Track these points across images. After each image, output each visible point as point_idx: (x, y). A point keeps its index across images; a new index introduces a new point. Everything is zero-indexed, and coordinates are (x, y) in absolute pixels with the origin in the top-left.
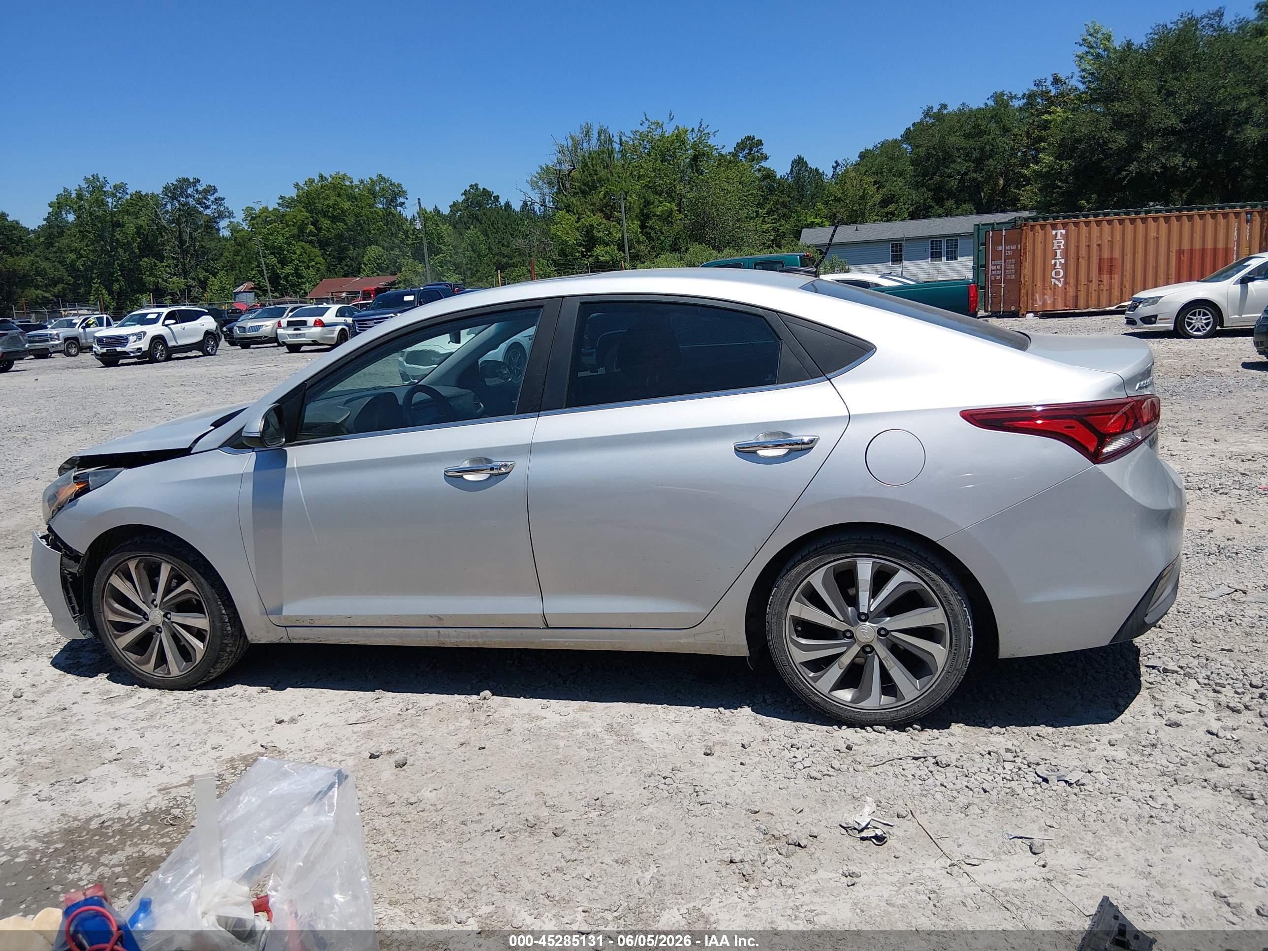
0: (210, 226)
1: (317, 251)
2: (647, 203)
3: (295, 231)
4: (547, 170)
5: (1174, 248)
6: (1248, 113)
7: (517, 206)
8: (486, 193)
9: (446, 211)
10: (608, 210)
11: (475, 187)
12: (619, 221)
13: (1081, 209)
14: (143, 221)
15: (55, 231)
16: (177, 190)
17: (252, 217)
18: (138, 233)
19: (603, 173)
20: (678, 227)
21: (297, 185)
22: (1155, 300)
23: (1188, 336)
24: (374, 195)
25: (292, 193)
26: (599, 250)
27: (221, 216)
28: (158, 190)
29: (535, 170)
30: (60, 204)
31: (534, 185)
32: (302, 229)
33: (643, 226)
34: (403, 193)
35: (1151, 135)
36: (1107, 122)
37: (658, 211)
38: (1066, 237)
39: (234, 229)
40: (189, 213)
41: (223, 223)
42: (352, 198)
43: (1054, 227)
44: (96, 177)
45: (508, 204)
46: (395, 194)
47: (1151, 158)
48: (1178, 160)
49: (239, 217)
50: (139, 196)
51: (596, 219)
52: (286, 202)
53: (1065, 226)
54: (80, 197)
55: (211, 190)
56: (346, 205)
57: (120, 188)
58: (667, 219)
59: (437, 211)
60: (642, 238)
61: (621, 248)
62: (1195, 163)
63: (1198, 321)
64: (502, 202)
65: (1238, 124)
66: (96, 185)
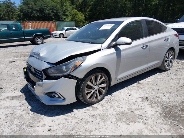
5: (46, 26)
6: (46, 9)
13: (25, 20)
22: (56, 33)
23: (61, 38)
35: (34, 10)
36: (27, 8)
38: (31, 24)
43: (29, 23)
47: (35, 14)
48: (39, 14)
53: (30, 23)
62: (41, 15)
63: (62, 36)
65: (45, 10)
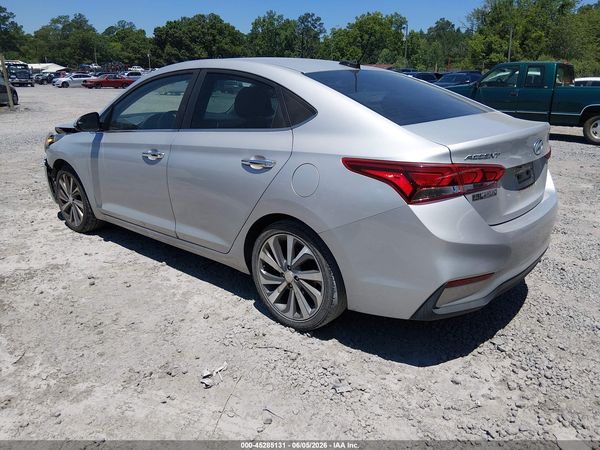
0: (316, 37)
1: (360, 51)
2: (527, 31)
3: (351, 40)
4: (478, 12)
7: (463, 31)
8: (448, 23)
9: (426, 32)
10: (503, 34)
11: (442, 19)
12: (508, 40)
14: (288, 33)
15: (254, 36)
16: (304, 19)
17: (334, 33)
18: (286, 39)
19: (505, 13)
20: (543, 45)
21: (356, 18)
24: (392, 23)
25: (354, 21)
26: (493, 55)
27: (321, 32)
28: (296, 19)
29: (471, 11)
30: (256, 25)
31: (469, 19)
32: (355, 39)
33: (522, 44)
34: (405, 22)
37: (533, 36)
39: (326, 38)
40: (307, 30)
41: (321, 36)
42: (381, 24)
44: (271, 12)
45: (458, 30)
46: (401, 23)
49: (329, 32)
50: (288, 21)
51: (495, 38)
52: (351, 26)
54: (264, 21)
55: (319, 19)
56: (377, 28)
57: (281, 17)
58: (538, 40)
59: (421, 32)
60: (519, 50)
61: (506, 55)
64: (456, 28)
66: (271, 15)
